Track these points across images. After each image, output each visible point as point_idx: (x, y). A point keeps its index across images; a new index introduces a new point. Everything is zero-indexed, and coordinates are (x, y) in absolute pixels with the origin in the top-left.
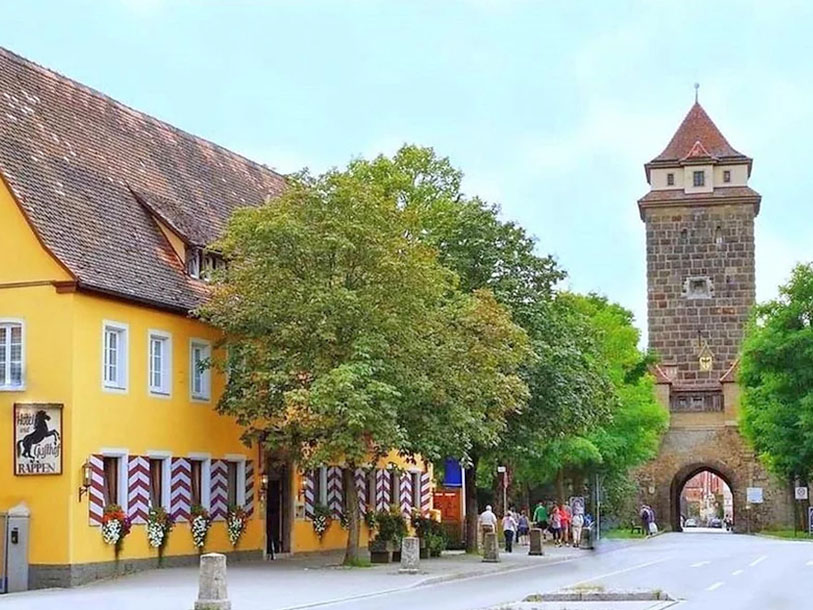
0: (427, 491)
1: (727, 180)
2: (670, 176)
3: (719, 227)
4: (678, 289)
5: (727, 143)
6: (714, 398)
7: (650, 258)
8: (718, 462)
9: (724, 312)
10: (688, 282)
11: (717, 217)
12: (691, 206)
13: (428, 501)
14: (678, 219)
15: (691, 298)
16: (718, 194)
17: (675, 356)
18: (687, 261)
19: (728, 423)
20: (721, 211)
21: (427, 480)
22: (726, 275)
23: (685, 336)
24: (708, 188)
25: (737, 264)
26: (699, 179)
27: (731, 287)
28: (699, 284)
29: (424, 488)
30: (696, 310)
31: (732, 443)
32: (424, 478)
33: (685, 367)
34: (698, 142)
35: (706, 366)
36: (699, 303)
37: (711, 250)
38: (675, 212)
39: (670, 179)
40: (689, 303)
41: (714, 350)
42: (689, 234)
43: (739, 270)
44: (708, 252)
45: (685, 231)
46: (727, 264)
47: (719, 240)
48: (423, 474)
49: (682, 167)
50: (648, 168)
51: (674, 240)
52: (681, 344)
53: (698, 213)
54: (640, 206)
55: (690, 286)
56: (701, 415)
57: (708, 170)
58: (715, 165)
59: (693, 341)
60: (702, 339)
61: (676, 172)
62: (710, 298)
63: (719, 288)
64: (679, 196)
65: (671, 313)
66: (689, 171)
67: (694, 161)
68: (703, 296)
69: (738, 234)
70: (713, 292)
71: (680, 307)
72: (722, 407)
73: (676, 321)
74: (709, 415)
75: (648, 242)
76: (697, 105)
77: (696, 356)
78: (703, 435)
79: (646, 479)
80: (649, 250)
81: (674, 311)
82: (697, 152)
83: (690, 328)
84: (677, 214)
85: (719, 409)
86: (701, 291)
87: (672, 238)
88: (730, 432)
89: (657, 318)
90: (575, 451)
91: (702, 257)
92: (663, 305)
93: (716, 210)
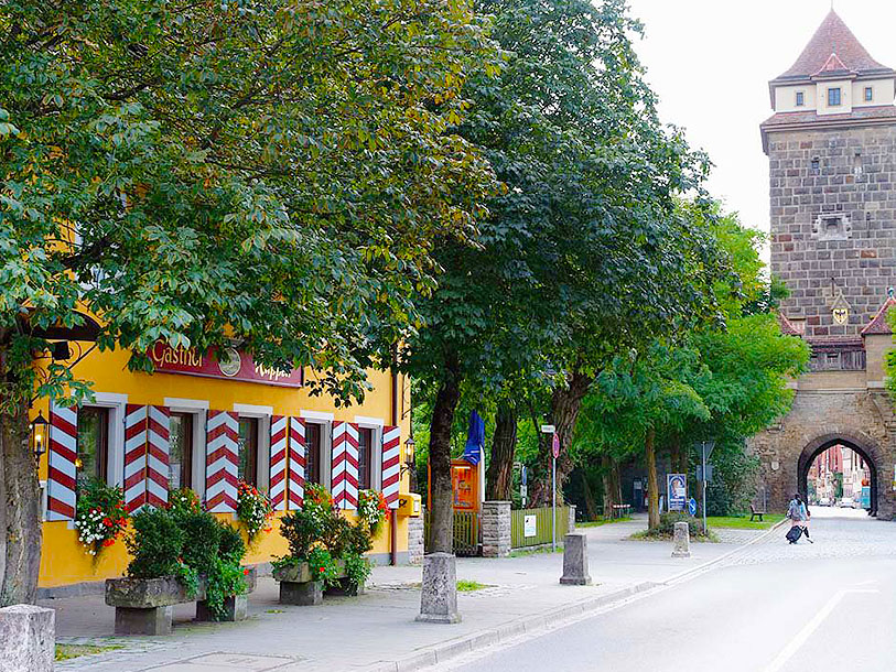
0: (396, 460)
1: (869, 99)
2: (800, 95)
3: (858, 155)
4: (806, 228)
5: (868, 55)
6: (854, 354)
7: (773, 193)
8: (857, 433)
9: (863, 256)
10: (819, 220)
11: (856, 143)
12: (825, 130)
13: (395, 478)
14: (809, 145)
15: (823, 239)
16: (856, 115)
17: (803, 308)
18: (819, 195)
19: (870, 385)
20: (860, 135)
21: (396, 442)
22: (866, 211)
23: (816, 284)
24: (844, 108)
25: (880, 197)
26: (834, 97)
27: (872, 226)
28: (833, 222)
29: (388, 455)
30: (829, 253)
31: (876, 409)
32: (389, 437)
33: (815, 321)
34: (834, 54)
35: (841, 320)
36: (833, 245)
37: (847, 182)
38: (803, 138)
39: (800, 98)
40: (821, 245)
41: (850, 301)
42: (821, 163)
43: (882, 206)
44: (845, 184)
45: (816, 161)
46: (867, 198)
47: (858, 170)
48: (386, 430)
49: (815, 83)
50: (774, 86)
51: (804, 171)
52: (810, 294)
53: (833, 137)
54: (762, 131)
55: (822, 226)
56: (837, 375)
57: (846, 86)
58: (854, 80)
59: (825, 290)
60: (836, 287)
61: (806, 90)
62: (846, 238)
63: (856, 227)
64: (810, 118)
65: (798, 257)
66: (822, 88)
67: (830, 76)
68: (837, 237)
69: (881, 163)
70: (851, 232)
71: (810, 250)
72: (864, 366)
73: (805, 266)
74: (847, 375)
75: (772, 173)
76: (832, 13)
77: (829, 307)
78: (838, 400)
79: (768, 452)
80: (773, 184)
81: (802, 254)
82: (832, 65)
83: (821, 275)
84: (807, 140)
85: (860, 368)
86: (835, 231)
87: (800, 169)
88: (873, 396)
89: (781, 263)
90: (668, 403)
91: (837, 191)
92: (789, 248)
93: (855, 134)
